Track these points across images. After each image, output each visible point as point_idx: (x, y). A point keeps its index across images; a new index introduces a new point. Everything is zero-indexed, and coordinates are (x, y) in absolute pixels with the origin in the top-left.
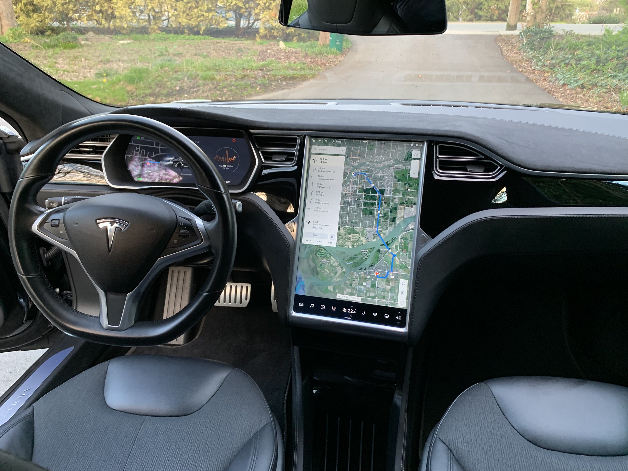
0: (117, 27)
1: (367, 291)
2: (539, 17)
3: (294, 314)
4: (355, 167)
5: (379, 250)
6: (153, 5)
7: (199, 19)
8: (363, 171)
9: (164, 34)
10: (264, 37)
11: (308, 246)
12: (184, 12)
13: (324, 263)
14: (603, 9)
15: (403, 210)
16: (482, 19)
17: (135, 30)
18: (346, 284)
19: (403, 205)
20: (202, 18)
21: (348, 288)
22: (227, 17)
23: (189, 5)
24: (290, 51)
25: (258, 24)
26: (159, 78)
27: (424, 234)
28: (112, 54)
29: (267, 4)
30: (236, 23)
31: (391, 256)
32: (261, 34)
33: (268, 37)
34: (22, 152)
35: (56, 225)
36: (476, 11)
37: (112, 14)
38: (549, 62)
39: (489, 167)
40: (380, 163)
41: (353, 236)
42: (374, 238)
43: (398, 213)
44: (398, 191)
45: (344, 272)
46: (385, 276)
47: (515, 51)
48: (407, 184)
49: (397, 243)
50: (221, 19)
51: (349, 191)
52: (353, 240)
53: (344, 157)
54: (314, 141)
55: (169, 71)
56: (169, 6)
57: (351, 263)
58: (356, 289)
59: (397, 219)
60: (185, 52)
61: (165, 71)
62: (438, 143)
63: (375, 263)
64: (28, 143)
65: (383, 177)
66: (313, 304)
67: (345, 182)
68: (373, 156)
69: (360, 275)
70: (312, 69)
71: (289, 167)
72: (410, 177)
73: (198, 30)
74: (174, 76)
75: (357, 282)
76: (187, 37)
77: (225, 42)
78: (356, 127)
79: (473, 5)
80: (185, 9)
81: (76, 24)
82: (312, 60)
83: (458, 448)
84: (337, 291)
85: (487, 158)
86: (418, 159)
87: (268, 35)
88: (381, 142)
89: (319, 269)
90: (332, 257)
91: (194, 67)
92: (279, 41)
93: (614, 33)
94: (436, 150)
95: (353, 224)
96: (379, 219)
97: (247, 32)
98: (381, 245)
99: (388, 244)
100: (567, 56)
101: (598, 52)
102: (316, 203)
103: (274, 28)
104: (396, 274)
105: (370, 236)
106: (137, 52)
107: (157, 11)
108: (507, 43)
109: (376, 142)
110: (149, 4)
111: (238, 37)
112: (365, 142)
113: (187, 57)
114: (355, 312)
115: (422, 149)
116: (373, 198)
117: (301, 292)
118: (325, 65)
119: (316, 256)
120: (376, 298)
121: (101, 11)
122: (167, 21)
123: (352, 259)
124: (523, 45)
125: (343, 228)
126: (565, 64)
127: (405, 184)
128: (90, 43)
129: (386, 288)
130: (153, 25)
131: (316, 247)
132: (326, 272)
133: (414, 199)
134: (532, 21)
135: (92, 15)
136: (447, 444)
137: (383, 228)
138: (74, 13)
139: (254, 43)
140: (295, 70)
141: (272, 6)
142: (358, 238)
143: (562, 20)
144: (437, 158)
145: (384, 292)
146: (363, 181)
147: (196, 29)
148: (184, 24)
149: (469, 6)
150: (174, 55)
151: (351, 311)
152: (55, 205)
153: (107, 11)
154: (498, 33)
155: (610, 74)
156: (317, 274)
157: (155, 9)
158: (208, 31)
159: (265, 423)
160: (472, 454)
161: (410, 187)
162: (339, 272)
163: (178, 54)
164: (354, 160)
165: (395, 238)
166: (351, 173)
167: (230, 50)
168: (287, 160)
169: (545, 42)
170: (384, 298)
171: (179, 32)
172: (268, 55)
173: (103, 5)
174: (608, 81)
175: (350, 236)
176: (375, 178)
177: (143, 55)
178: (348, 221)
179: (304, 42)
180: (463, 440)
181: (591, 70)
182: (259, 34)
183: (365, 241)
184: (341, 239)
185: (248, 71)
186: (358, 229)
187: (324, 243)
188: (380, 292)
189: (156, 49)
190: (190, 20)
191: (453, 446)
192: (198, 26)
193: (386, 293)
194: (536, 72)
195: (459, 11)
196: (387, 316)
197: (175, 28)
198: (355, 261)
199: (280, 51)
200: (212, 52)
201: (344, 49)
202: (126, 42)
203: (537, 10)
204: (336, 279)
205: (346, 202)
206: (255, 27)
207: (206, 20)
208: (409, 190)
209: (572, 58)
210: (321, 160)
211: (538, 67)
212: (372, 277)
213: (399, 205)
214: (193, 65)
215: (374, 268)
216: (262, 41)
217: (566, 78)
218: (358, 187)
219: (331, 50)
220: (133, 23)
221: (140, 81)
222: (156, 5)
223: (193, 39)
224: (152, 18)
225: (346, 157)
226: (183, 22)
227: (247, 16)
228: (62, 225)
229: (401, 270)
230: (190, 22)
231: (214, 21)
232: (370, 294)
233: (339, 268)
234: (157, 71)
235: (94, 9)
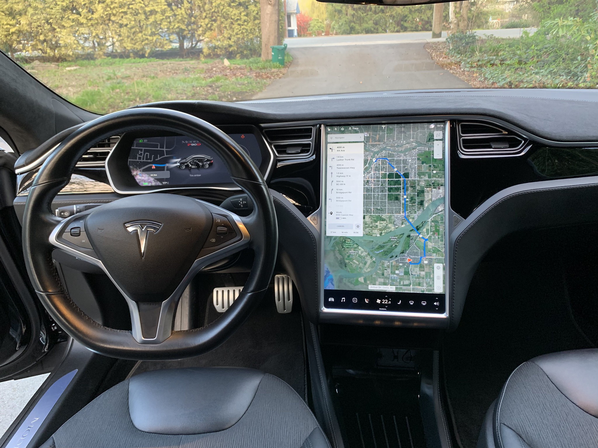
0: (63, 55)
1: (401, 279)
2: (462, 24)
3: (326, 310)
4: (375, 153)
5: (409, 236)
6: (97, 32)
7: (143, 43)
8: (384, 156)
9: (110, 59)
10: (208, 56)
11: (333, 238)
12: (128, 37)
13: (352, 254)
14: (513, 16)
15: (430, 192)
16: (408, 30)
17: (80, 56)
18: (377, 274)
19: (430, 187)
20: (146, 42)
21: (380, 278)
22: (171, 40)
23: (133, 30)
24: (235, 68)
25: (200, 45)
26: (111, 100)
27: (456, 215)
28: (61, 81)
29: (209, 25)
30: (180, 45)
31: (423, 241)
32: (205, 54)
33: (212, 56)
34: (16, 164)
35: (77, 234)
36: (402, 23)
37: (56, 42)
38: (476, 63)
39: (513, 143)
40: (401, 146)
41: (380, 223)
42: (402, 224)
43: (426, 196)
44: (424, 174)
45: (374, 262)
46: (418, 262)
47: (444, 56)
48: (432, 166)
49: (428, 226)
50: (165, 42)
51: (371, 178)
52: (381, 227)
53: (363, 144)
54: (329, 130)
55: (121, 93)
56: (113, 32)
57: (380, 251)
58: (389, 278)
59: (425, 202)
60: (133, 75)
61: (117, 93)
62: (460, 121)
63: (406, 250)
64: (20, 156)
65: (406, 160)
66: (344, 298)
67: (366, 170)
68: (394, 141)
69: (392, 263)
70: (259, 83)
71: (307, 158)
72: (435, 158)
73: (144, 53)
74: (126, 97)
75: (389, 270)
76: (133, 60)
77: (170, 64)
78: (374, 111)
79: (398, 18)
80: (129, 34)
81: (20, 54)
82: (257, 75)
83: (527, 433)
84: (368, 282)
85: (511, 132)
86: (440, 140)
87: (212, 54)
88: (400, 125)
89: (347, 261)
90: (360, 248)
91: (145, 88)
92: (223, 59)
93: (530, 35)
94: (459, 129)
95: (379, 211)
96: (406, 203)
97: (191, 53)
98: (411, 231)
99: (418, 229)
100: (491, 57)
101: (518, 52)
102: (337, 192)
103: (217, 47)
104: (430, 258)
105: (398, 222)
106: (86, 77)
107: (101, 37)
108: (435, 49)
109: (396, 126)
110: (93, 31)
111: (183, 57)
112: (383, 126)
113: (135, 79)
114: (390, 302)
115: (444, 129)
116: (398, 183)
117: (330, 287)
118: (270, 78)
119: (343, 247)
120: (411, 285)
121: (45, 41)
122: (112, 46)
123: (381, 247)
124: (450, 50)
125: (368, 216)
126: (491, 64)
127: (430, 166)
128: (36, 71)
129: (420, 274)
130: (98, 51)
131: (342, 239)
132: (354, 263)
133: (441, 180)
134: (456, 29)
135: (36, 45)
136: (515, 429)
137: (411, 212)
138: (17, 44)
139: (198, 63)
140: (243, 85)
141: (214, 27)
142: (385, 225)
143: (479, 27)
144: (461, 137)
145: (419, 278)
146: (385, 166)
147: (141, 53)
148: (129, 48)
149: (395, 19)
150: (123, 78)
151: (385, 302)
152: (66, 214)
153: (51, 40)
154: (425, 41)
155: (533, 71)
156: (346, 266)
157: (99, 35)
158: (153, 53)
159: (313, 429)
160: (543, 438)
161: (435, 169)
162: (369, 262)
163: (127, 77)
164: (373, 146)
165: (425, 222)
166: (371, 160)
167: (177, 70)
168: (302, 152)
169: (469, 47)
170: (419, 284)
171: (124, 56)
172: (214, 72)
173: (46, 35)
174: (533, 78)
175: (377, 224)
176: (398, 162)
177: (92, 80)
178: (373, 208)
179: (247, 58)
180: (530, 424)
181: (515, 68)
182: (203, 54)
183: (393, 228)
184: (368, 227)
185: (198, 88)
186: (384, 216)
187: (350, 233)
188: (415, 279)
189: (103, 74)
190: (135, 44)
191: (521, 431)
192: (143, 49)
193: (421, 279)
194: (466, 73)
195: (386, 23)
196: (424, 303)
197: (120, 53)
198: (385, 249)
199: (225, 68)
200: (160, 73)
201: (286, 63)
202: (72, 68)
203: (459, 18)
204: (367, 269)
205: (369, 190)
206: (198, 48)
207: (151, 43)
208: (435, 172)
209: (496, 59)
210: (339, 149)
211: (467, 69)
212: (404, 264)
213: (426, 188)
214: (143, 86)
215: (406, 255)
216: (206, 60)
217: (494, 77)
218: (380, 173)
219: (274, 65)
220: (78, 50)
221: (93, 103)
222: (100, 31)
223: (139, 62)
224: (96, 45)
225: (364, 143)
226: (128, 46)
227: (190, 38)
228: (83, 234)
229: (435, 254)
230: (135, 46)
231: (158, 44)
232: (405, 282)
233: (369, 257)
234: (108, 93)
235: (38, 38)
